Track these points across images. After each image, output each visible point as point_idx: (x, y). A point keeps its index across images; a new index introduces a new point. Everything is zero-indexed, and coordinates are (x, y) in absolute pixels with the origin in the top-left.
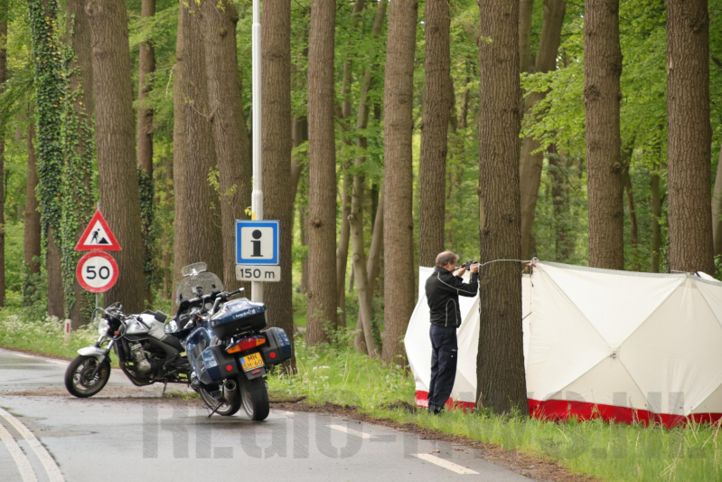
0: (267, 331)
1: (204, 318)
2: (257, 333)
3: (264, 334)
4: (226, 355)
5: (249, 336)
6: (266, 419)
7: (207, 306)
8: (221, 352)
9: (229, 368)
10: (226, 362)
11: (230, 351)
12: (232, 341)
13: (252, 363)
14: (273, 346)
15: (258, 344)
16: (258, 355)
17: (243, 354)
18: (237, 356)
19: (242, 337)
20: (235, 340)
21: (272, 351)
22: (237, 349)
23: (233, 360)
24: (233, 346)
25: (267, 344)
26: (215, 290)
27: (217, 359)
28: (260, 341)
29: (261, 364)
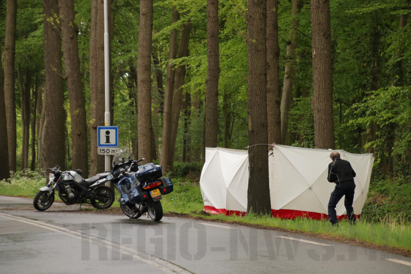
0: (161, 178)
1: (126, 173)
2: (157, 180)
3: (160, 180)
4: (143, 190)
5: (154, 181)
6: (161, 220)
7: (127, 167)
8: (140, 188)
9: (145, 196)
10: (143, 193)
11: (145, 188)
12: (146, 184)
13: (155, 194)
14: (165, 186)
15: (158, 185)
16: (158, 190)
17: (151, 189)
18: (148, 191)
19: (151, 181)
20: (147, 183)
21: (165, 188)
22: (148, 187)
23: (147, 193)
24: (146, 186)
25: (162, 185)
26: (131, 159)
27: (139, 191)
28: (159, 184)
29: (160, 194)
